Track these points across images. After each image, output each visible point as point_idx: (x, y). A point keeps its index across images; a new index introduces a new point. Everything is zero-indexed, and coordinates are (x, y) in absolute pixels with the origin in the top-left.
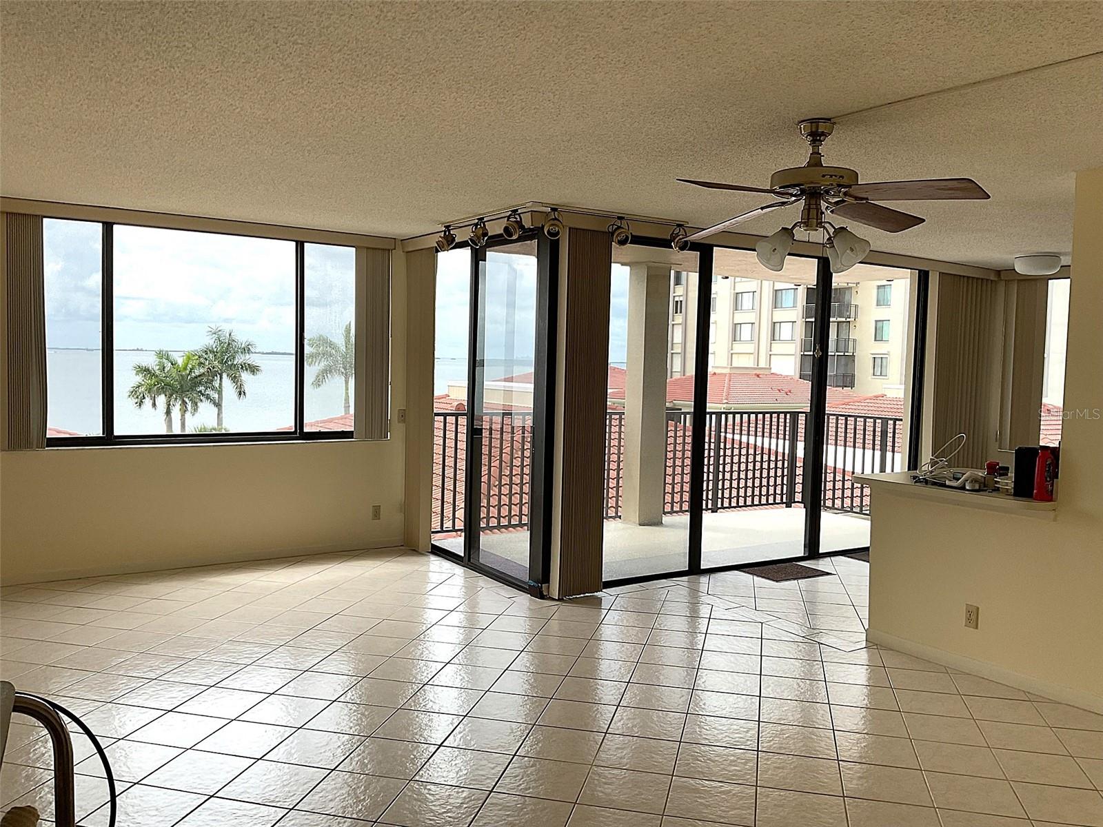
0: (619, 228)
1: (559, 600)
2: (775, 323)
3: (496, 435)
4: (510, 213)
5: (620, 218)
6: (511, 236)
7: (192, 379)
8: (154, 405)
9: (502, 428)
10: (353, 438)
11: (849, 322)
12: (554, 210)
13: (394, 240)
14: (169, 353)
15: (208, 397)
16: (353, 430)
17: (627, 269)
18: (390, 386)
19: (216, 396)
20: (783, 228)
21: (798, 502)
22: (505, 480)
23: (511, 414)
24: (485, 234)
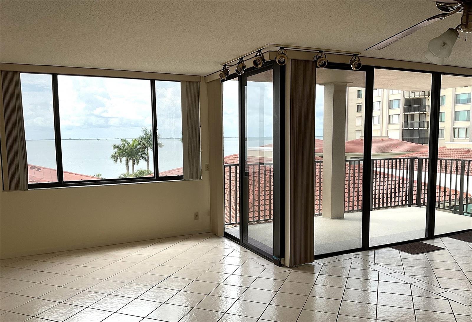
0: (320, 57)
1: (290, 267)
2: (390, 115)
3: (256, 175)
4: (257, 52)
5: (321, 52)
6: (258, 66)
7: (136, 150)
8: (121, 161)
9: (259, 172)
10: (183, 179)
11: (425, 113)
12: (282, 48)
13: (200, 77)
14: (126, 140)
15: (143, 157)
16: (183, 175)
17: (323, 87)
18: (201, 152)
19: (146, 157)
20: (449, 29)
21: (414, 204)
22: (262, 198)
23: (263, 164)
24: (244, 67)
